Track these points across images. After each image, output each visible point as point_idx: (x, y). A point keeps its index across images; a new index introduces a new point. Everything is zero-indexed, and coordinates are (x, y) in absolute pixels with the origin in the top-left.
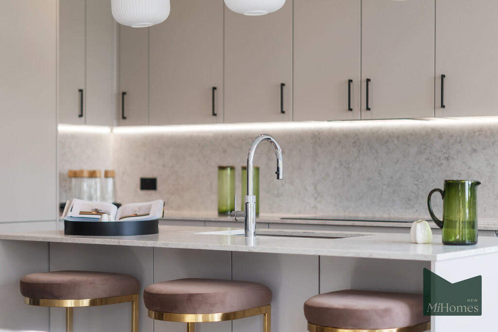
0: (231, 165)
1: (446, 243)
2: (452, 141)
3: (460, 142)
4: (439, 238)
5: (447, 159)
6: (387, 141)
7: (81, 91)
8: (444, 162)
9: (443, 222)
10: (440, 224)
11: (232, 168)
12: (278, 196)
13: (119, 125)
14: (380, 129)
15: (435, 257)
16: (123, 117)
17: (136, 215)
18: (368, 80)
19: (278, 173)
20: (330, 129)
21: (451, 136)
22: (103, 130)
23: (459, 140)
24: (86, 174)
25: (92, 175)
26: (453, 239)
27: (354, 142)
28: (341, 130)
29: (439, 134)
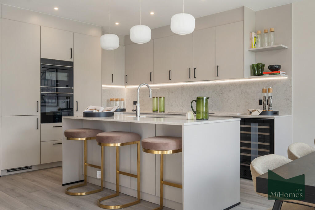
0: (157, 96)
1: (197, 119)
2: (223, 88)
3: (226, 88)
4: (195, 118)
5: (222, 93)
6: (203, 88)
7: (112, 75)
8: (221, 95)
9: (196, 112)
10: (195, 112)
11: (157, 98)
12: (171, 106)
13: (125, 85)
14: (201, 84)
15: (183, 124)
16: (126, 83)
17: (107, 111)
18: (195, 68)
19: (150, 96)
20: (186, 85)
21: (223, 86)
23: (225, 87)
24: (114, 100)
25: (117, 100)
26: (200, 118)
27: (193, 89)
28: (190, 85)
29: (219, 85)
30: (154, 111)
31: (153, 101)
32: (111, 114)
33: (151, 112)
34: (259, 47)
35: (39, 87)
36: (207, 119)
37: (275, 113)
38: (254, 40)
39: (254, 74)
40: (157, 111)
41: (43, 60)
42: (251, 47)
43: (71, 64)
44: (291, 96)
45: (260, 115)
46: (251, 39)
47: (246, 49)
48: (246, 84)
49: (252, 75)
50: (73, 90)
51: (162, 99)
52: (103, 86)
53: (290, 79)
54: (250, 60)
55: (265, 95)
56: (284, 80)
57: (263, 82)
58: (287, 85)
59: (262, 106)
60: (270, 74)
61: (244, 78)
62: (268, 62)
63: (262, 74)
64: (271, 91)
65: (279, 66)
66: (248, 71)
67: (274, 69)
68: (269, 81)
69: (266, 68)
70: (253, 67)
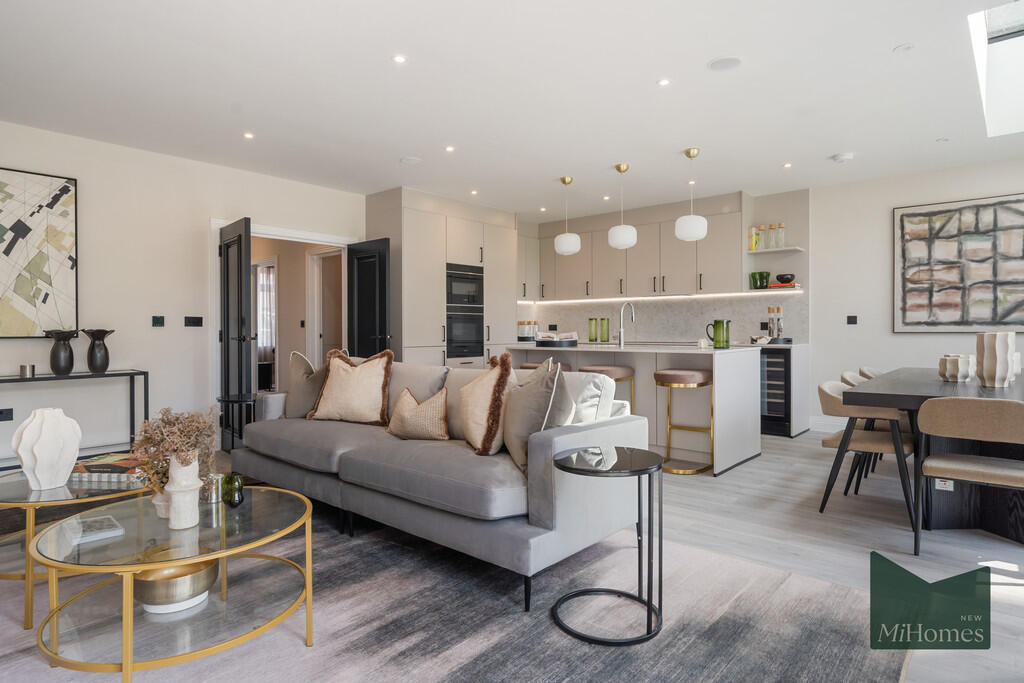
1: (715, 348)
4: (712, 345)
7: (524, 284)
10: (713, 340)
11: (596, 320)
13: (540, 300)
16: (543, 297)
18: (664, 277)
22: (532, 303)
25: (529, 323)
26: (719, 346)
29: (697, 301)
30: (591, 340)
31: (590, 325)
32: (574, 344)
33: (587, 341)
34: (761, 249)
35: (444, 304)
36: (727, 348)
37: (789, 341)
38: (754, 238)
39: (755, 286)
40: (596, 340)
41: (450, 266)
42: (750, 249)
43: (480, 270)
44: (808, 317)
45: (769, 343)
46: (750, 237)
47: (745, 252)
48: (741, 300)
49: (751, 288)
50: (482, 308)
51: (606, 321)
52: (519, 302)
53: (806, 294)
54: (748, 267)
55: (772, 315)
56: (798, 295)
57: (767, 298)
58: (803, 301)
59: (767, 332)
60: (780, 287)
61: (742, 291)
62: (775, 269)
63: (766, 287)
64: (782, 310)
65: (793, 276)
66: (746, 282)
67: (785, 280)
68: (776, 296)
69: (773, 278)
70: (753, 276)
